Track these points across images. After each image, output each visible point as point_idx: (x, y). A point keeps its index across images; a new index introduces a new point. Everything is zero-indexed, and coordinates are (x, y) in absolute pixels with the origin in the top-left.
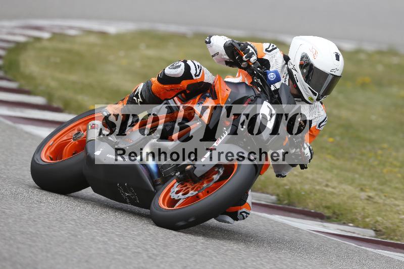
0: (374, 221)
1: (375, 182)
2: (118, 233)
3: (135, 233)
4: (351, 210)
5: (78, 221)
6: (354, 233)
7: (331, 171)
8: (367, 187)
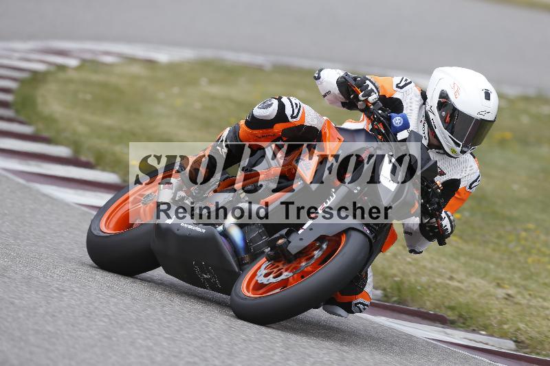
0: (514, 329)
1: (516, 276)
2: (166, 336)
3: (190, 336)
4: (483, 313)
5: (112, 318)
6: (487, 344)
7: (457, 259)
8: (506, 282)
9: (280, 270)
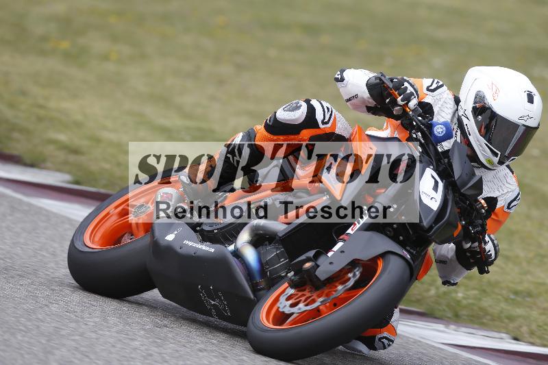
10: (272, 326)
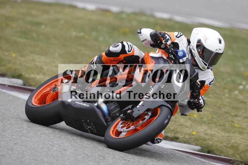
9: (129, 125)
10: (115, 137)
